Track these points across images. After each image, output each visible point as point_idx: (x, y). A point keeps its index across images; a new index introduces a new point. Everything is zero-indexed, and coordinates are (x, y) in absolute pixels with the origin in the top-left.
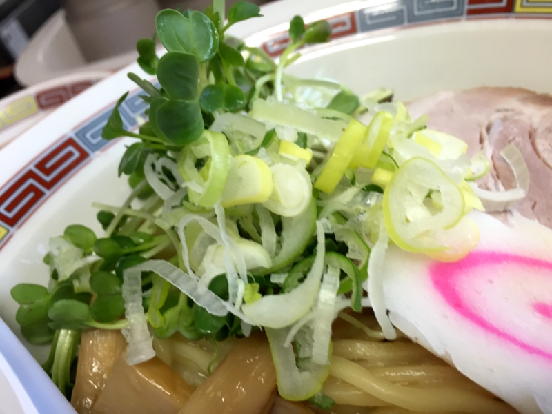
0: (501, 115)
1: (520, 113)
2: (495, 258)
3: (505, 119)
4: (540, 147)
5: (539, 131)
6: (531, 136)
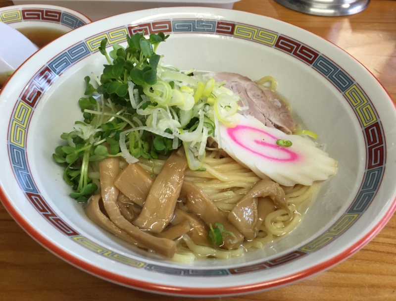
0: (235, 83)
1: (240, 83)
2: (244, 127)
3: (236, 85)
4: (249, 95)
5: (248, 89)
6: (246, 91)
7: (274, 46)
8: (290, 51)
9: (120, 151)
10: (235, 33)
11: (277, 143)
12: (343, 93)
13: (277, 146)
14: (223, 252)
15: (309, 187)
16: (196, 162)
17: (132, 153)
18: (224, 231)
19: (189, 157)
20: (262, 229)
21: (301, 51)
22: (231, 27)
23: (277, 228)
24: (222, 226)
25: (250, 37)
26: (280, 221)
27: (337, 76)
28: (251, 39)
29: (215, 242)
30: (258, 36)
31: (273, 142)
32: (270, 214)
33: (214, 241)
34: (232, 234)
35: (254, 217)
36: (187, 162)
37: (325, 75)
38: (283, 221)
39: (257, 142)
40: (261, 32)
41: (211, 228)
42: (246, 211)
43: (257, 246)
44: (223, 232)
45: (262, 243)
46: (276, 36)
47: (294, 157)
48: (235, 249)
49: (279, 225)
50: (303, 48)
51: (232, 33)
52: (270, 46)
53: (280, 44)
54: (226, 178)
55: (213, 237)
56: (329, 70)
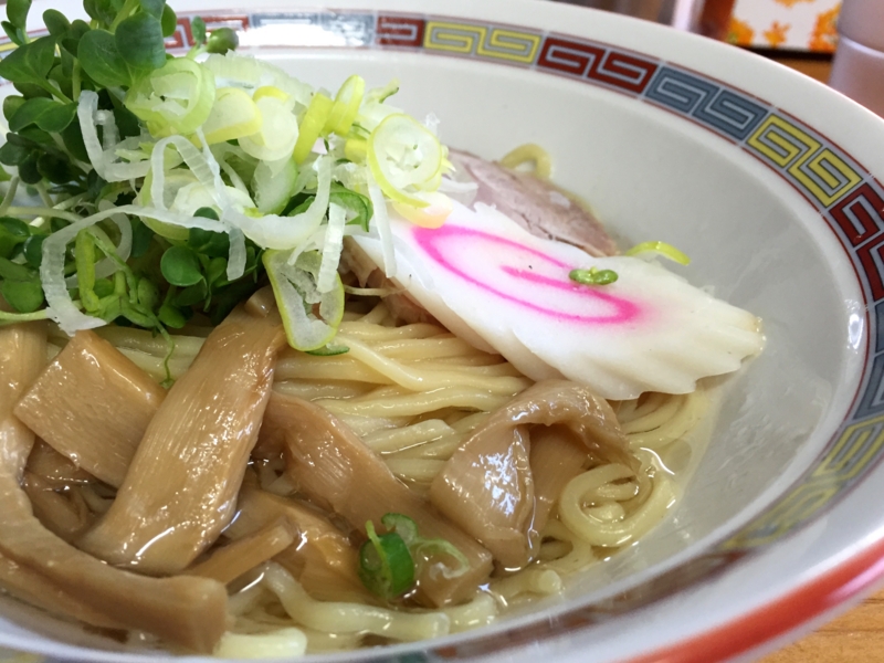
4: (477, 175)
5: (473, 165)
6: (466, 168)
7: (535, 66)
8: (578, 71)
9: (45, 304)
10: (427, 43)
11: (573, 277)
12: (742, 143)
13: (574, 283)
14: (416, 617)
15: (684, 398)
16: (314, 325)
17: (89, 309)
18: (417, 541)
19: (288, 305)
20: (554, 531)
21: (609, 66)
22: (414, 29)
23: (607, 522)
24: (410, 524)
25: (467, 49)
26: (608, 501)
27: (717, 106)
28: (472, 55)
29: (388, 584)
30: (488, 45)
31: (561, 275)
32: (575, 480)
33: (384, 579)
34: (448, 547)
35: (523, 488)
36: (283, 329)
37: (682, 113)
38: (619, 501)
39: (512, 272)
40: (496, 33)
41: (372, 535)
42: (493, 468)
43: (542, 587)
44: (415, 547)
45: (560, 574)
46: (537, 40)
47: (628, 311)
48: (463, 600)
49: (610, 513)
50: (614, 56)
51: (418, 43)
52: (523, 66)
53: (549, 58)
54: (420, 379)
55: (380, 568)
56: (692, 97)
